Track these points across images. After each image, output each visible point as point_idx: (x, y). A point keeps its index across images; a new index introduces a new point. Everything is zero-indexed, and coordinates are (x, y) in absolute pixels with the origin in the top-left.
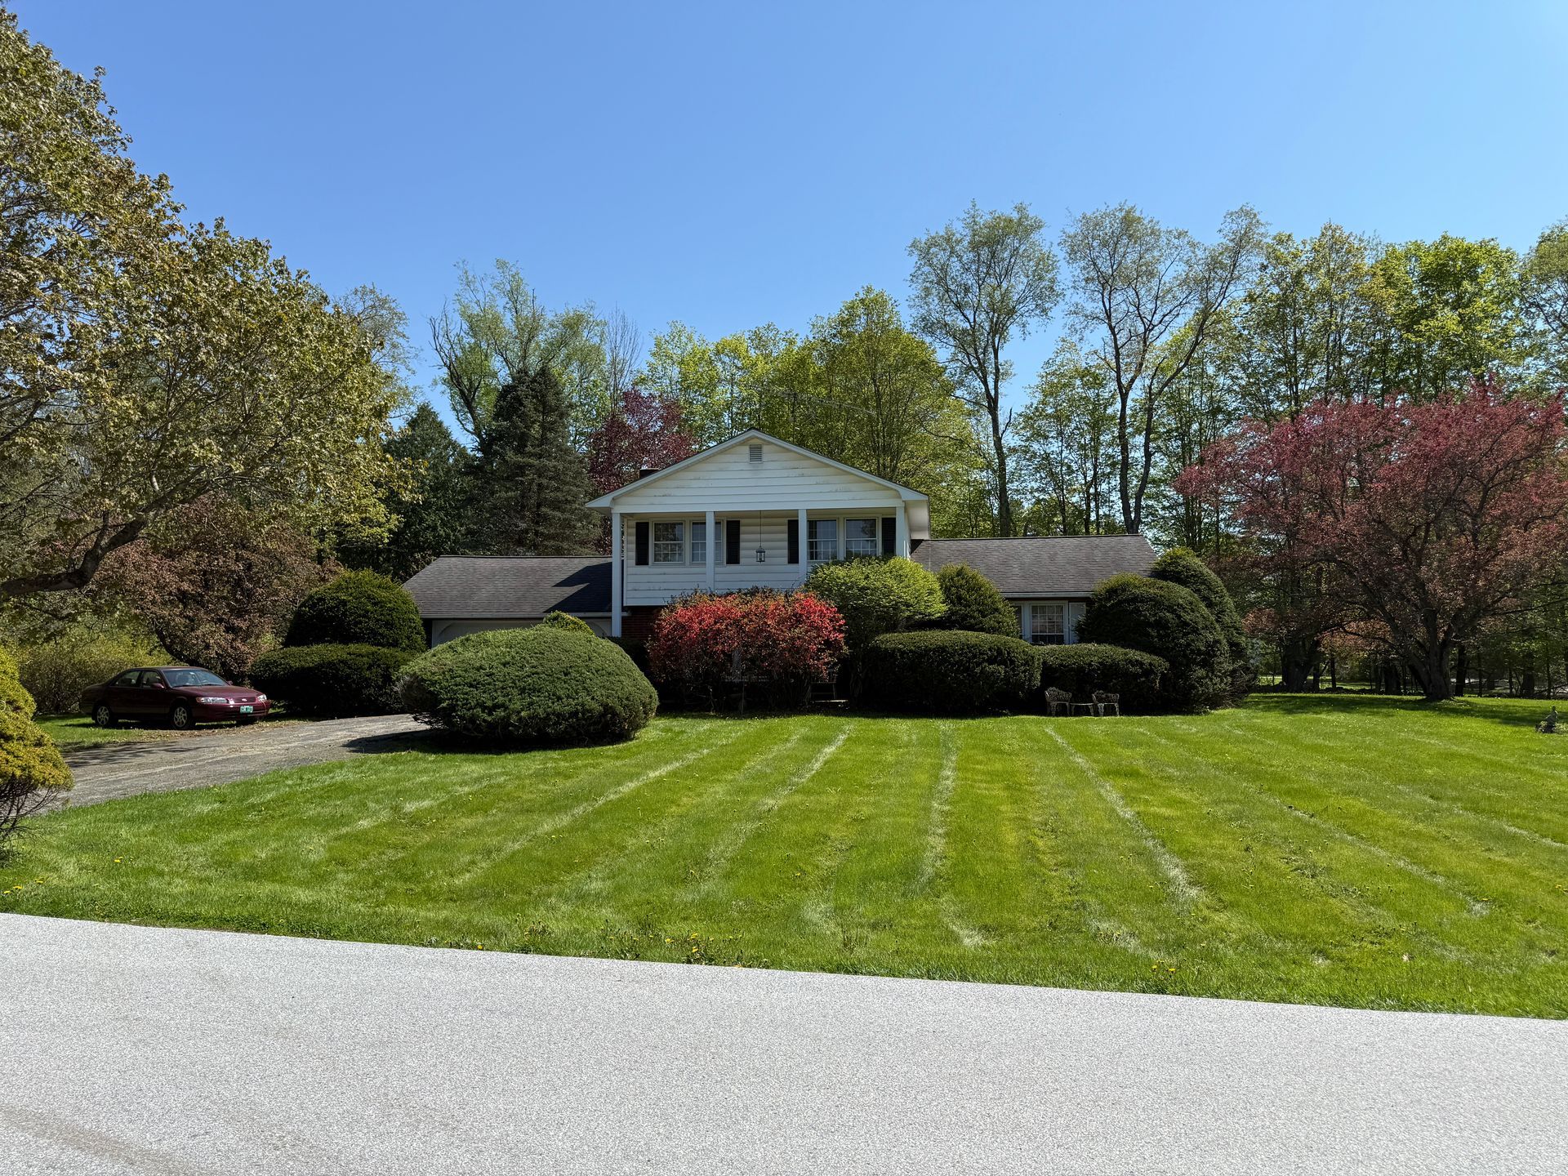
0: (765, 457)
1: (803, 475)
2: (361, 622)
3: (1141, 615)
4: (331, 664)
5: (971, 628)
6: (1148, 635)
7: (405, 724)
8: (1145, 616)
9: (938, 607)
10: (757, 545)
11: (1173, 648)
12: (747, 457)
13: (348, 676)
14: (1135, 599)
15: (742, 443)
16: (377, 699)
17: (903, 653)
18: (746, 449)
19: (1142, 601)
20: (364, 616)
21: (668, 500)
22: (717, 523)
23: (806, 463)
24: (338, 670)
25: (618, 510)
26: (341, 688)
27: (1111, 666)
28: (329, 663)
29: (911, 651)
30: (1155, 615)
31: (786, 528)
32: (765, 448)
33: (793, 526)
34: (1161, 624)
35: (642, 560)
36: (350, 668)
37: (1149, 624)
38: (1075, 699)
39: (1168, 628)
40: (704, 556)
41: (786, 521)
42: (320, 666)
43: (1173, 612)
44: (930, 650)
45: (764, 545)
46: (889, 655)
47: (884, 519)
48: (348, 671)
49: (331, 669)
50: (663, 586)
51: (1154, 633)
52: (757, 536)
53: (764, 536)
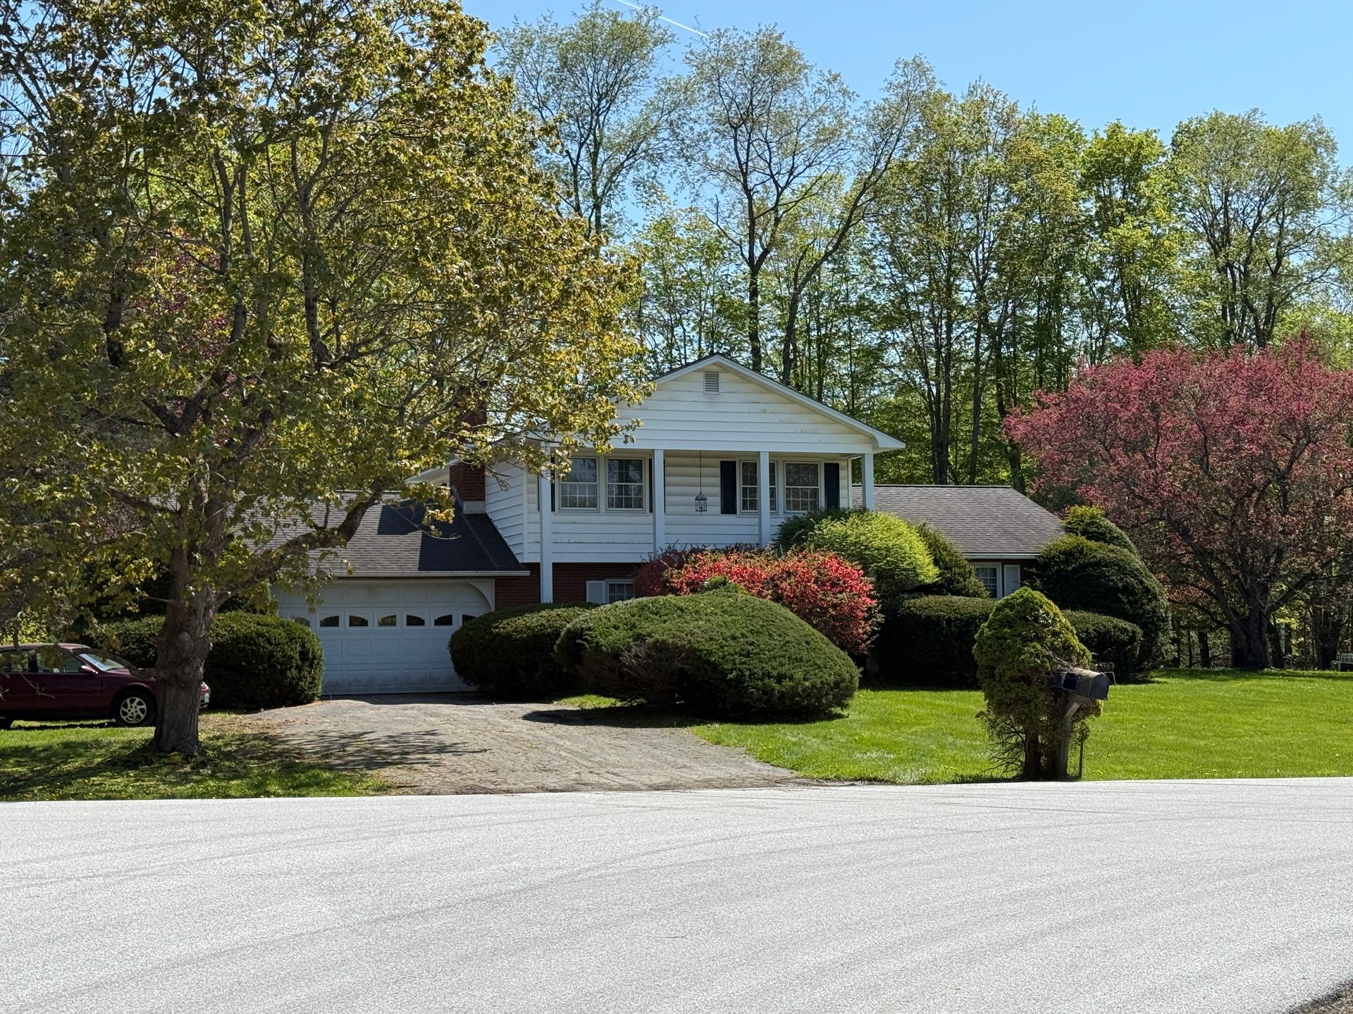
0: (722, 387)
1: (765, 411)
3: (1109, 580)
4: (247, 639)
6: (1120, 601)
8: (1113, 581)
9: (930, 573)
10: (697, 490)
11: (1143, 615)
12: (701, 387)
13: (271, 655)
14: (1098, 564)
15: (698, 371)
17: (949, 621)
18: (702, 375)
19: (1106, 566)
23: (766, 397)
24: (257, 645)
27: (1105, 634)
28: (246, 636)
29: (957, 619)
30: (1122, 579)
31: (718, 471)
32: (723, 377)
34: (1128, 590)
37: (1118, 590)
39: (1135, 594)
41: (718, 461)
42: (236, 640)
43: (1135, 577)
45: (705, 490)
46: (931, 624)
47: (826, 464)
48: (270, 648)
49: (250, 644)
50: (573, 538)
51: (1124, 599)
52: (697, 480)
53: (704, 480)
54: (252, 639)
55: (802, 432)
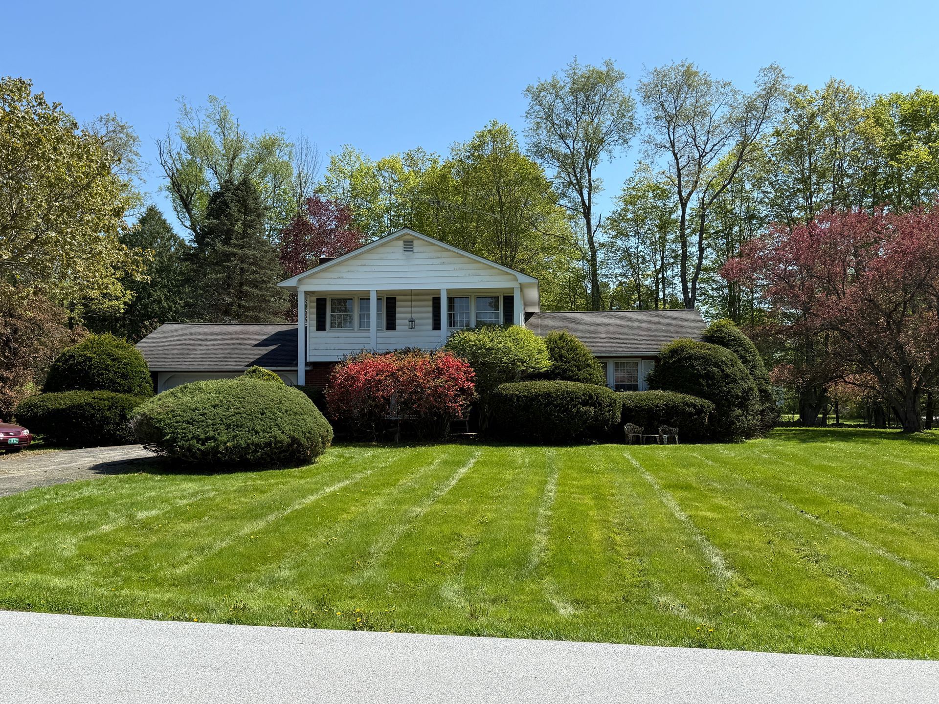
0: (415, 249)
1: (444, 263)
2: (102, 374)
3: (695, 369)
4: (79, 406)
5: (569, 379)
6: (700, 384)
7: (137, 452)
8: (698, 370)
9: (545, 364)
10: (409, 316)
11: (718, 394)
12: (401, 249)
13: (93, 415)
14: (690, 358)
15: (398, 239)
16: (116, 433)
17: (518, 397)
18: (401, 243)
19: (695, 359)
20: (105, 369)
21: (341, 281)
22: (379, 299)
23: (445, 254)
24: (84, 410)
25: (303, 288)
26: (87, 424)
27: (672, 407)
28: (79, 405)
29: (525, 396)
30: (705, 369)
31: (431, 303)
32: (415, 243)
33: (436, 301)
34: (709, 376)
35: (321, 326)
36: (94, 409)
37: (701, 376)
38: (646, 431)
39: (715, 379)
40: (368, 324)
41: (431, 297)
42: (71, 407)
43: (718, 367)
44: (539, 395)
45: (414, 315)
46: (507, 400)
47: (505, 297)
48: (93, 411)
49: (79, 410)
50: (337, 347)
51: (704, 383)
52: (409, 309)
53: (414, 309)
54: (82, 406)
55: (469, 275)
